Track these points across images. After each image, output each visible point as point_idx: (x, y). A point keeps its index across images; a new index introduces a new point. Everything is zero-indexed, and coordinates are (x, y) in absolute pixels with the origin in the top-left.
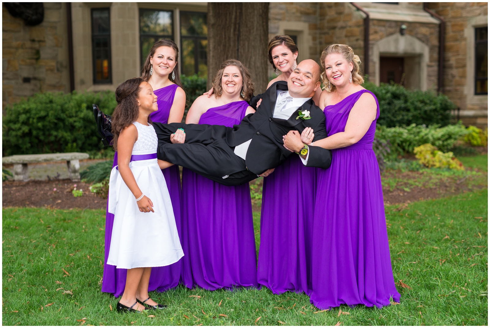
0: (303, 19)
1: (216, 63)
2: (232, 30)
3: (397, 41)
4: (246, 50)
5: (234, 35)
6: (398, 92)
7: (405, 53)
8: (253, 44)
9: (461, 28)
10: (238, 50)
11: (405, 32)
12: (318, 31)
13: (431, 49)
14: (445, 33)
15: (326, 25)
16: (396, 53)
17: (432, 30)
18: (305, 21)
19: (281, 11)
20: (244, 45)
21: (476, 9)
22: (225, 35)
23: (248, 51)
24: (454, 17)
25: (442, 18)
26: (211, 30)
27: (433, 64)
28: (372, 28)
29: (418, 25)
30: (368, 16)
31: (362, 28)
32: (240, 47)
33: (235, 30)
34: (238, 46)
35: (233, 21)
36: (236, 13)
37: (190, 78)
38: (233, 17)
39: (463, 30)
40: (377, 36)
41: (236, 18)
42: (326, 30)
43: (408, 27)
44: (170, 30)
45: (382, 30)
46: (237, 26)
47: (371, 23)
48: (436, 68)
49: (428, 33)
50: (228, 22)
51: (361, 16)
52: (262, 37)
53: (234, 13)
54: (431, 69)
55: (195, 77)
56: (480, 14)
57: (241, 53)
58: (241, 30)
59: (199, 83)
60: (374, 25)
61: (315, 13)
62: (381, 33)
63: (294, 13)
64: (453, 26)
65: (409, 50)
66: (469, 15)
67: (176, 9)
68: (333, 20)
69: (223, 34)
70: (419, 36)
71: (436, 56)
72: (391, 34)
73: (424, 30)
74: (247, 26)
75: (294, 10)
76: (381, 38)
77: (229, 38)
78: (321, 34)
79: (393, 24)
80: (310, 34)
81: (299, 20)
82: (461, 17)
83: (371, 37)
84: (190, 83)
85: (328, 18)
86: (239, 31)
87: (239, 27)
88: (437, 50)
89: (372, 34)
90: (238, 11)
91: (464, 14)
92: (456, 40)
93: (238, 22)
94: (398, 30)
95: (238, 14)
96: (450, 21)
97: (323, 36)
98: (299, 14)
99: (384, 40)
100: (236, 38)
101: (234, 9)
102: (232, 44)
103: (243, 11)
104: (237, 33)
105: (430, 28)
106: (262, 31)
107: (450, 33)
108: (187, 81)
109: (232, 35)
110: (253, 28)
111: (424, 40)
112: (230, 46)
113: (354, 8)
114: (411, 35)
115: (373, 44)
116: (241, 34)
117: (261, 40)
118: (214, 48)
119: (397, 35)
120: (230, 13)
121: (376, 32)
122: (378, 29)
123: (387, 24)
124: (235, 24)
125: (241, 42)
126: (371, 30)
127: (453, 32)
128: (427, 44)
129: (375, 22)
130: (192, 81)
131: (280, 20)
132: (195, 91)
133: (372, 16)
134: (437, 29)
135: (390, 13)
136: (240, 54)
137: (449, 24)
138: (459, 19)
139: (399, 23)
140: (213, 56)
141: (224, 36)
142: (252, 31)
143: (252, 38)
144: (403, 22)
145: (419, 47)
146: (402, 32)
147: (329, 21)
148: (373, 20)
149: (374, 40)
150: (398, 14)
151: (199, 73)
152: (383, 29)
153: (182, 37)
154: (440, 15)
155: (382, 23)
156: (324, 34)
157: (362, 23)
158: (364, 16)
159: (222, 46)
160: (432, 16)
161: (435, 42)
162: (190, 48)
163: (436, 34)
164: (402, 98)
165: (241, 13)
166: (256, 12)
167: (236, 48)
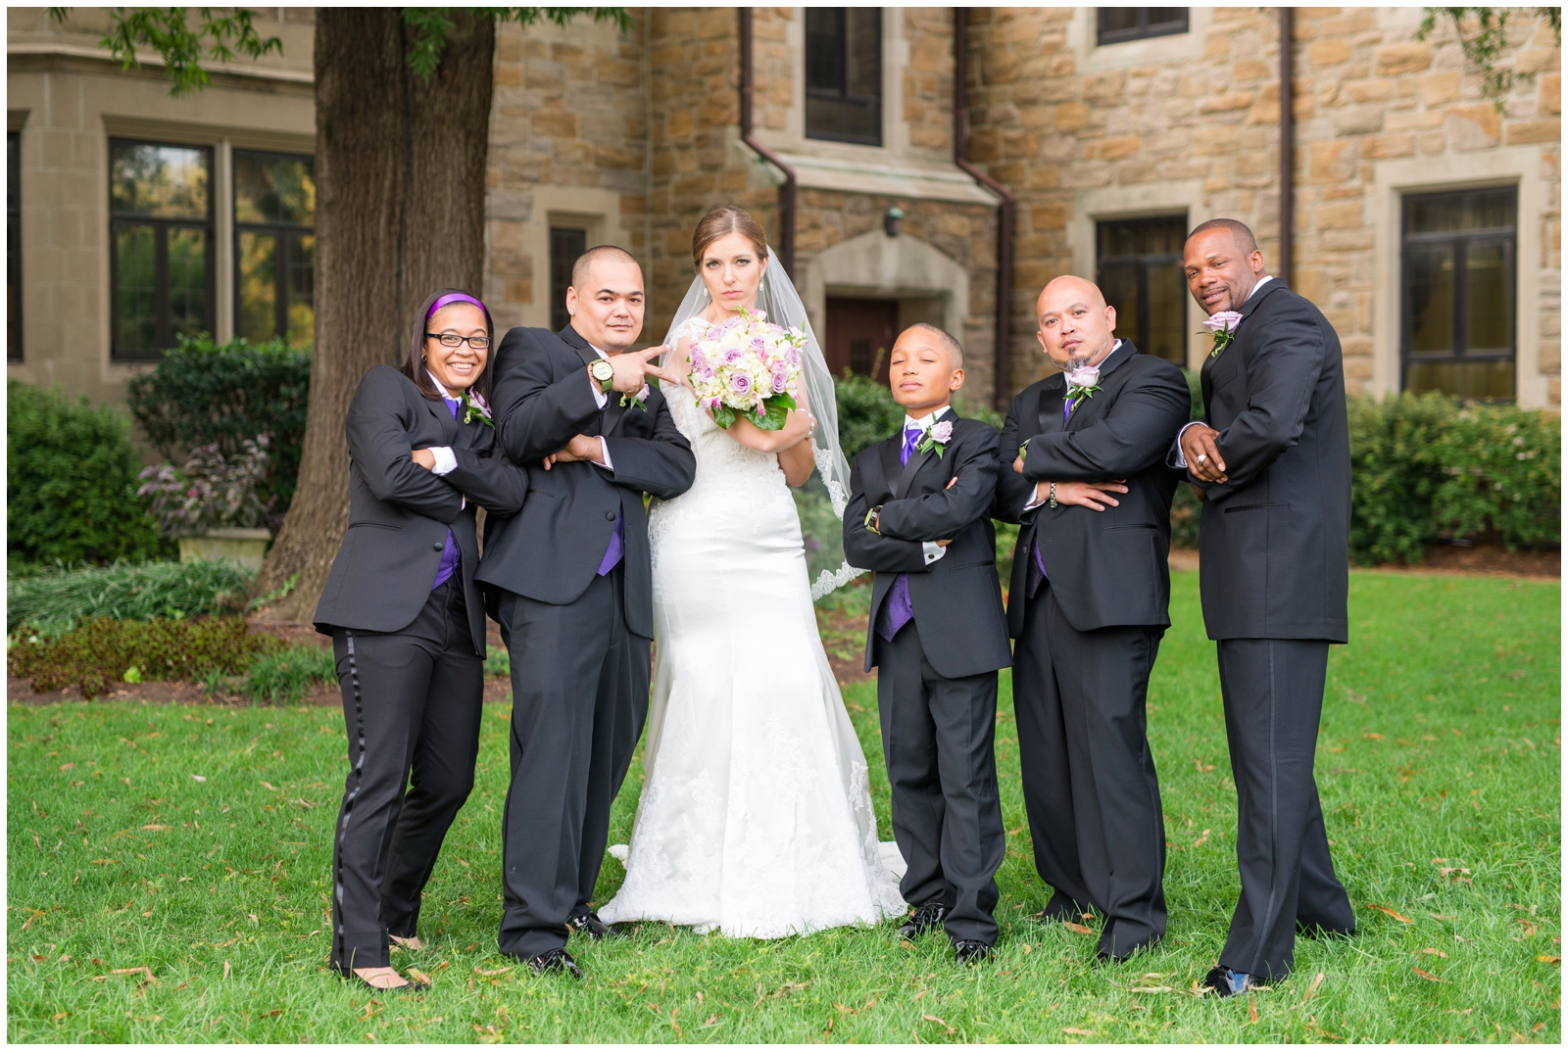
0: (604, 179)
1: (338, 311)
2: (383, 222)
3: (875, 252)
4: (422, 277)
5: (389, 233)
6: (862, 399)
7: (900, 289)
8: (440, 259)
9: (1057, 221)
10: (399, 275)
11: (898, 226)
12: (648, 218)
13: (975, 279)
14: (1014, 233)
15: (672, 199)
16: (875, 288)
17: (978, 224)
18: (609, 188)
19: (540, 156)
20: (415, 262)
21: (1098, 169)
22: (363, 235)
23: (428, 277)
24: (1038, 189)
25: (1006, 188)
26: (325, 217)
27: (981, 321)
28: (803, 215)
29: (936, 209)
30: (791, 177)
31: (775, 212)
32: (404, 267)
33: (390, 222)
34: (399, 264)
35: (386, 195)
36: (395, 174)
37: (260, 350)
38: (387, 184)
39: (1062, 228)
40: (819, 238)
41: (393, 188)
42: (672, 216)
43: (907, 212)
44: (201, 203)
45: (831, 220)
46: (398, 210)
47: (800, 199)
48: (988, 334)
49: (965, 233)
50: (371, 199)
51: (773, 178)
52: (467, 243)
53: (389, 175)
54: (973, 336)
55: (276, 346)
56: (1108, 183)
57: (407, 283)
58: (409, 222)
59: (290, 363)
60: (809, 204)
61: (639, 163)
62: (828, 230)
63: (577, 163)
64: (1036, 212)
65: (912, 280)
66: (1078, 184)
67: (221, 141)
68: (691, 186)
69: (359, 230)
70: (940, 239)
71: (988, 297)
72: (860, 232)
73: (954, 223)
74: (424, 210)
75: (578, 154)
76: (830, 244)
77: (375, 243)
78: (656, 225)
79: (866, 204)
80: (623, 225)
81: (593, 185)
82: (1057, 189)
83: (800, 240)
84: (261, 363)
85: (676, 178)
86: (402, 222)
87: (402, 212)
88: (991, 281)
89: (803, 232)
90: (401, 169)
91: (1067, 182)
92: (1045, 254)
93: (399, 198)
94: (879, 220)
95: (400, 177)
96: (1027, 200)
97: (662, 231)
98: (591, 166)
99: (839, 249)
100: (395, 244)
101: (390, 162)
102: (382, 258)
103: (415, 170)
104: (396, 228)
105: (971, 216)
106: (465, 225)
107: (1028, 233)
108: (254, 359)
109: (382, 235)
110: (442, 217)
111: (955, 250)
112: (377, 263)
113: (754, 155)
114: (918, 237)
115: (806, 260)
116: (409, 233)
117: (462, 250)
118: (333, 267)
119: (878, 236)
120: (377, 175)
121: (815, 226)
122: (821, 216)
123: (848, 203)
124: (392, 204)
125: (409, 254)
126: (801, 221)
127: (1036, 230)
128: (963, 264)
129: (812, 196)
130: (268, 358)
131: (535, 181)
132: (277, 388)
133: (803, 178)
134: (993, 221)
135: (856, 172)
136: (403, 287)
137: (1024, 206)
138: (1052, 196)
139: (881, 201)
140: (330, 290)
141: (359, 237)
142: (438, 226)
143: (437, 243)
144: (893, 199)
145: (939, 272)
146: (890, 227)
147: (681, 189)
148: (806, 189)
149: (807, 247)
150: (880, 174)
151: (290, 334)
152: (835, 216)
153: (238, 228)
154: (1000, 181)
155: (833, 201)
156: (667, 225)
157: (774, 198)
158: (781, 177)
159: (354, 264)
160: (979, 182)
161: (987, 258)
162: (261, 255)
163: (989, 236)
164: (873, 417)
165: (408, 175)
166: (449, 173)
167: (395, 271)
